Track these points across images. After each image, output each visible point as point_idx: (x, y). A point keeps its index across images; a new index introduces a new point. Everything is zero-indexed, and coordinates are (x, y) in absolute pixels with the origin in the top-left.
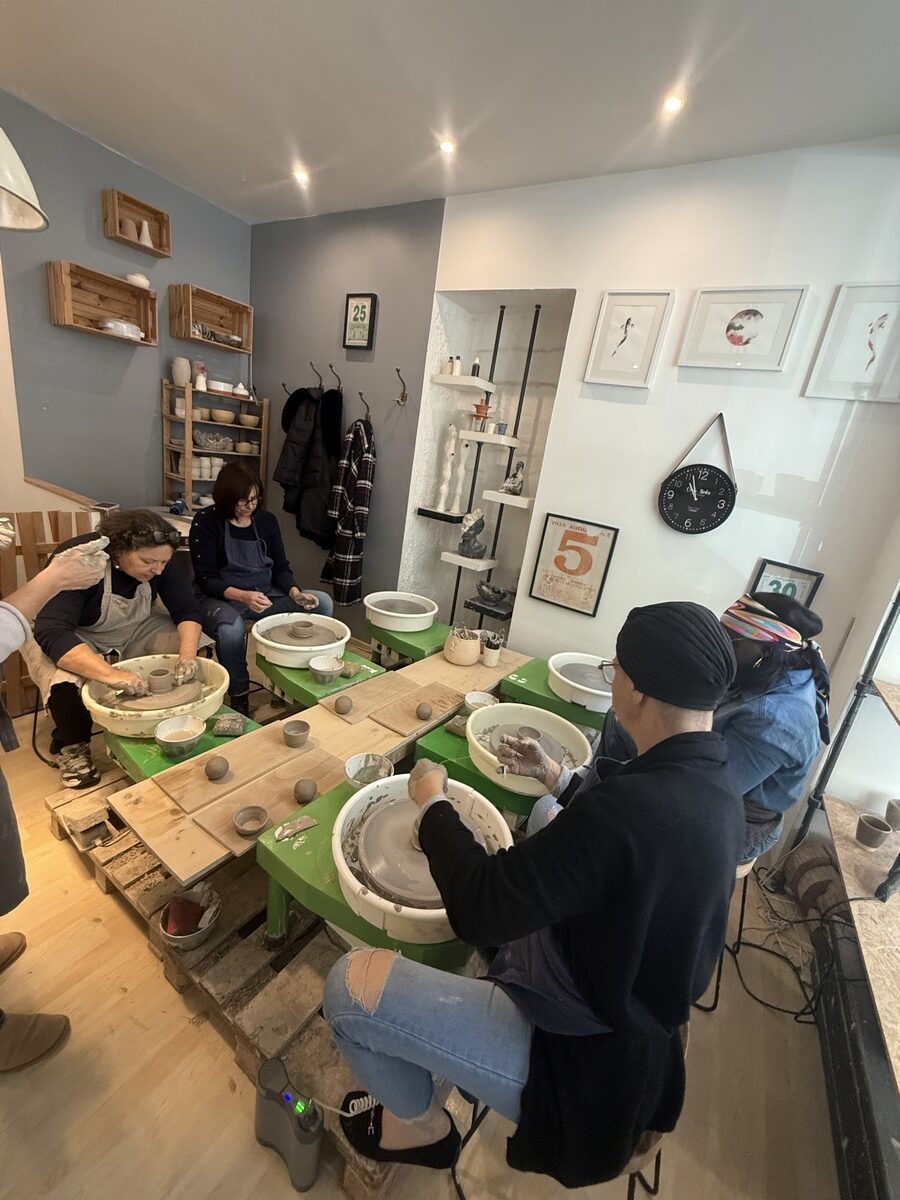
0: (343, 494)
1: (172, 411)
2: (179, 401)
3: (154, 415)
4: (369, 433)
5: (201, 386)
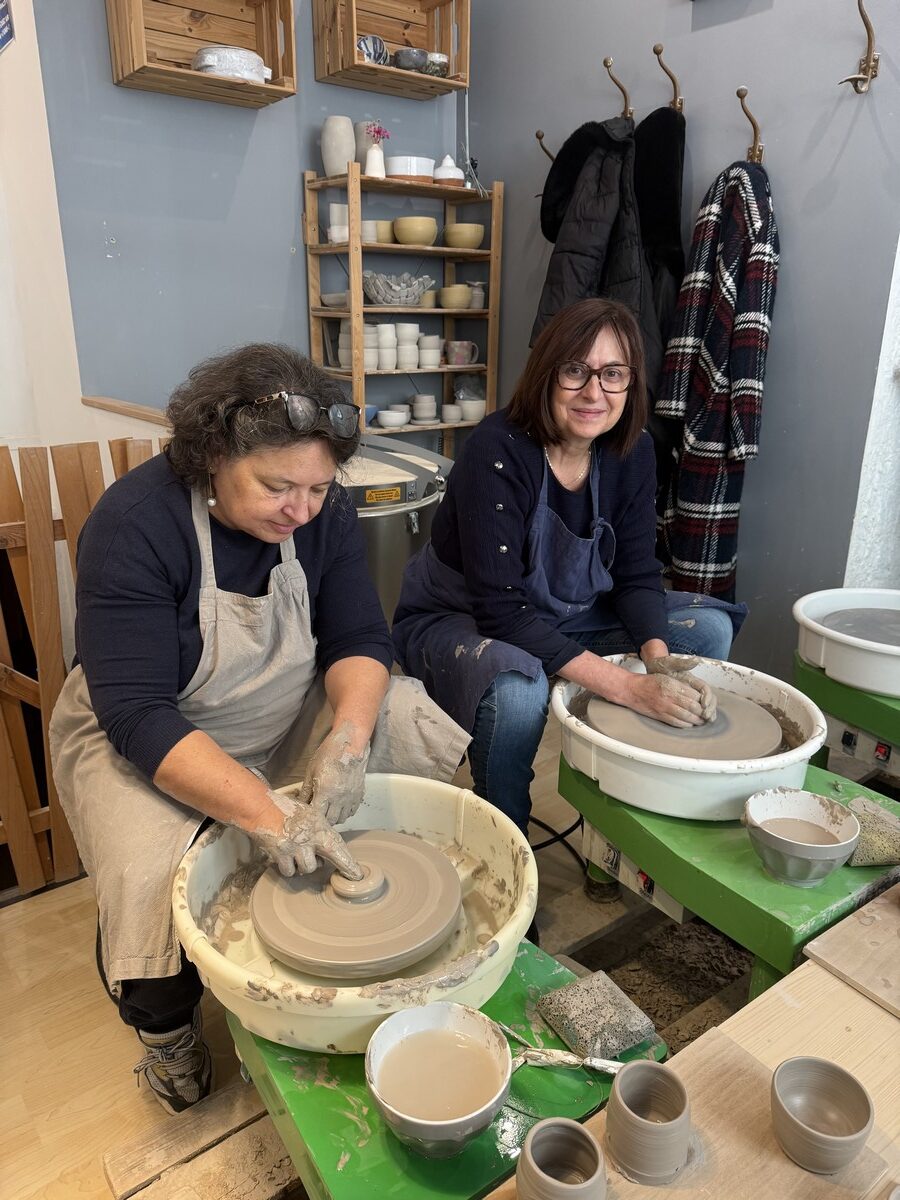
0: (696, 357)
1: (323, 236)
2: (335, 209)
3: (293, 250)
4: (762, 191)
5: (376, 170)
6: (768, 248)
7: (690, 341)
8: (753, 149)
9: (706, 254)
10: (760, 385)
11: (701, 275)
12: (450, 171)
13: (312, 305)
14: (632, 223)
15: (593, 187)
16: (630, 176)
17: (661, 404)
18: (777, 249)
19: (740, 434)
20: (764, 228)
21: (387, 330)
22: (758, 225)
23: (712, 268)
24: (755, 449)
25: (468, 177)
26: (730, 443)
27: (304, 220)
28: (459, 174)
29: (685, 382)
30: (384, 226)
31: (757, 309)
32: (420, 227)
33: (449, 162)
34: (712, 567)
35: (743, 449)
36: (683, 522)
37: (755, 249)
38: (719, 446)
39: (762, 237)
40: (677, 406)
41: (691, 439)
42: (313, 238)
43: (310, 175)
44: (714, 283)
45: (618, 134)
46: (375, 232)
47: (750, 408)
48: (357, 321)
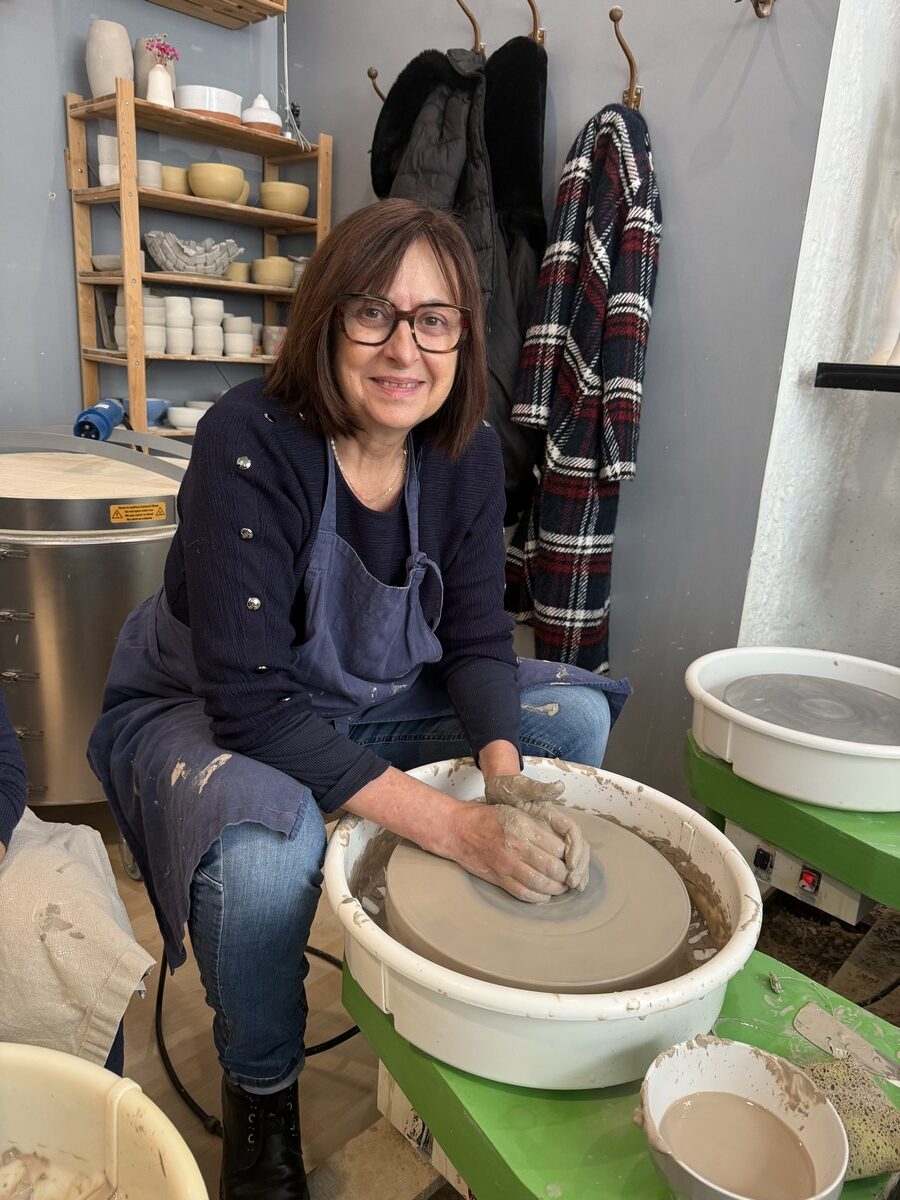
1: (93, 179)
2: (104, 142)
5: (160, 94)
6: (648, 214)
7: (553, 329)
8: (628, 93)
9: (572, 219)
10: (638, 387)
11: (567, 246)
12: (263, 114)
13: (79, 269)
14: (482, 178)
15: (434, 132)
16: (479, 118)
17: (519, 409)
18: (658, 217)
19: (614, 448)
20: (644, 188)
21: (179, 305)
22: (636, 183)
23: (581, 237)
24: (632, 467)
25: (287, 126)
26: (602, 459)
27: (67, 157)
28: (274, 119)
29: (547, 382)
30: (175, 175)
31: (635, 289)
32: (222, 179)
33: (261, 102)
34: (581, 614)
35: (618, 467)
36: (545, 556)
37: (634, 212)
38: (589, 463)
39: (641, 199)
40: (537, 412)
41: (555, 453)
42: (79, 182)
43: (74, 98)
44: (583, 256)
45: (465, 68)
46: (161, 177)
47: (626, 414)
48: (133, 289)
